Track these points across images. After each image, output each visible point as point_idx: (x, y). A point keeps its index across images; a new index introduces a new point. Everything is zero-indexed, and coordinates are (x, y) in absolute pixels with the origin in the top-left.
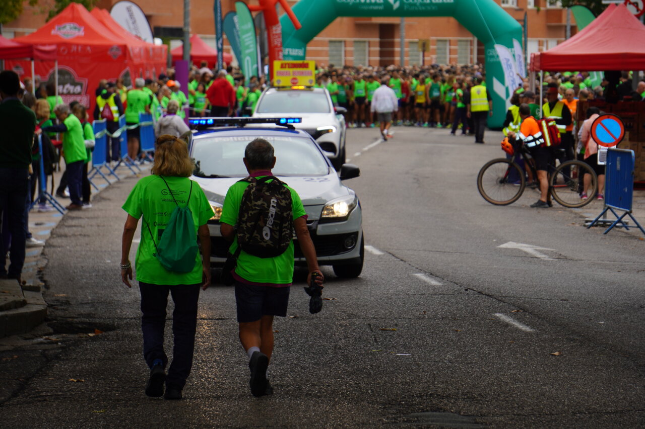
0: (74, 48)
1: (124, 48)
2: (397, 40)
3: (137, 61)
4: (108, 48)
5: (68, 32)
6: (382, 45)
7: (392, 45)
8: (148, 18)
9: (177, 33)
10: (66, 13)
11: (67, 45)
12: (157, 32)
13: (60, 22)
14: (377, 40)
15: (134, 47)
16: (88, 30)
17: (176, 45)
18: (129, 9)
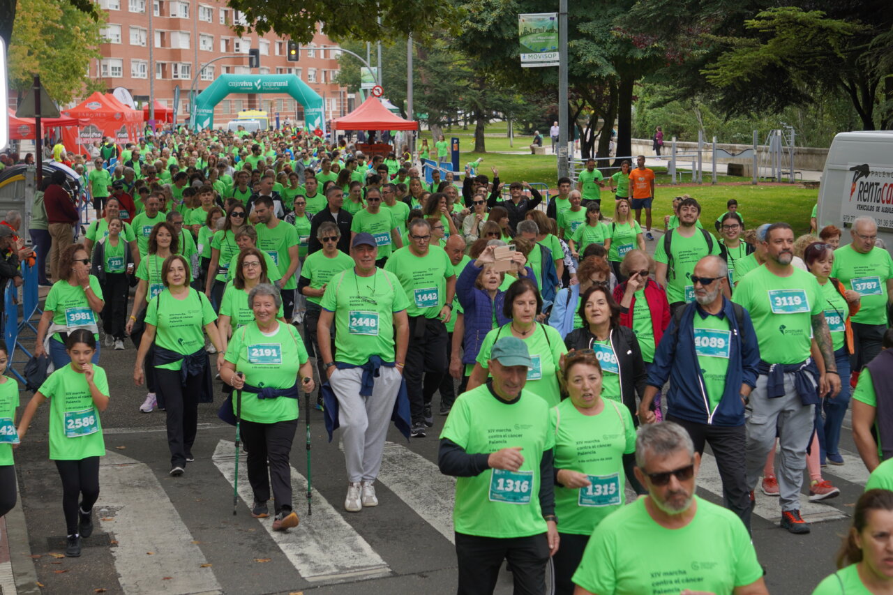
0: (97, 115)
1: (122, 114)
2: (257, 99)
3: (129, 120)
4: (114, 114)
5: (94, 106)
6: (249, 102)
7: (255, 102)
8: (130, 91)
9: (146, 98)
10: (92, 96)
11: (93, 113)
12: (135, 98)
13: (90, 101)
14: (247, 99)
15: (128, 112)
16: (104, 104)
17: (145, 104)
18: (122, 91)
